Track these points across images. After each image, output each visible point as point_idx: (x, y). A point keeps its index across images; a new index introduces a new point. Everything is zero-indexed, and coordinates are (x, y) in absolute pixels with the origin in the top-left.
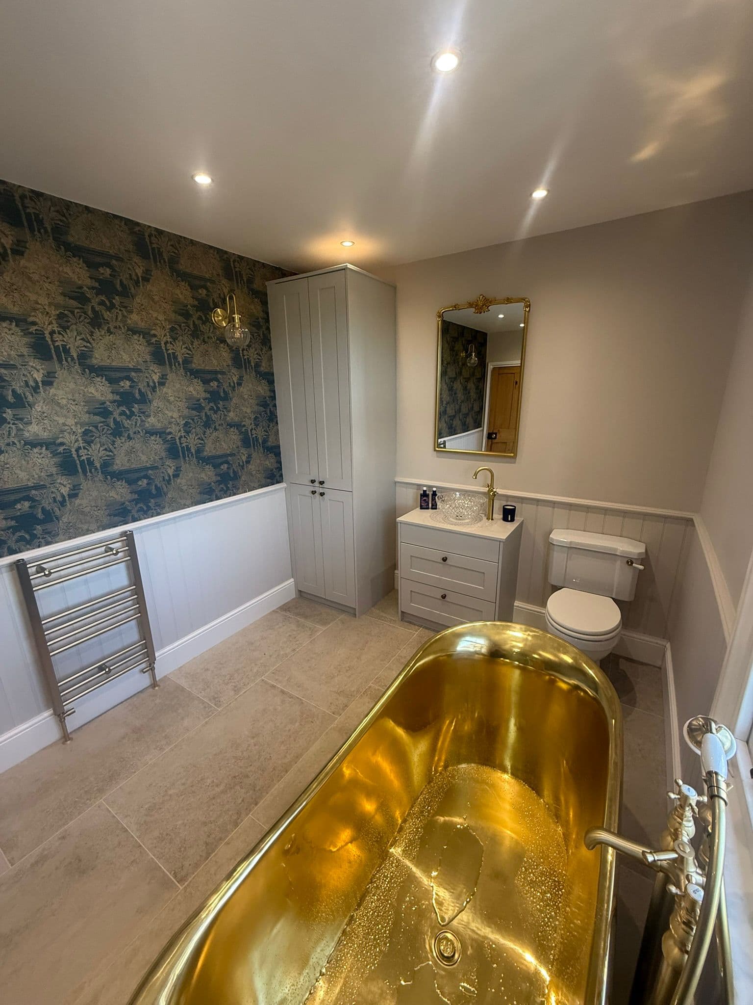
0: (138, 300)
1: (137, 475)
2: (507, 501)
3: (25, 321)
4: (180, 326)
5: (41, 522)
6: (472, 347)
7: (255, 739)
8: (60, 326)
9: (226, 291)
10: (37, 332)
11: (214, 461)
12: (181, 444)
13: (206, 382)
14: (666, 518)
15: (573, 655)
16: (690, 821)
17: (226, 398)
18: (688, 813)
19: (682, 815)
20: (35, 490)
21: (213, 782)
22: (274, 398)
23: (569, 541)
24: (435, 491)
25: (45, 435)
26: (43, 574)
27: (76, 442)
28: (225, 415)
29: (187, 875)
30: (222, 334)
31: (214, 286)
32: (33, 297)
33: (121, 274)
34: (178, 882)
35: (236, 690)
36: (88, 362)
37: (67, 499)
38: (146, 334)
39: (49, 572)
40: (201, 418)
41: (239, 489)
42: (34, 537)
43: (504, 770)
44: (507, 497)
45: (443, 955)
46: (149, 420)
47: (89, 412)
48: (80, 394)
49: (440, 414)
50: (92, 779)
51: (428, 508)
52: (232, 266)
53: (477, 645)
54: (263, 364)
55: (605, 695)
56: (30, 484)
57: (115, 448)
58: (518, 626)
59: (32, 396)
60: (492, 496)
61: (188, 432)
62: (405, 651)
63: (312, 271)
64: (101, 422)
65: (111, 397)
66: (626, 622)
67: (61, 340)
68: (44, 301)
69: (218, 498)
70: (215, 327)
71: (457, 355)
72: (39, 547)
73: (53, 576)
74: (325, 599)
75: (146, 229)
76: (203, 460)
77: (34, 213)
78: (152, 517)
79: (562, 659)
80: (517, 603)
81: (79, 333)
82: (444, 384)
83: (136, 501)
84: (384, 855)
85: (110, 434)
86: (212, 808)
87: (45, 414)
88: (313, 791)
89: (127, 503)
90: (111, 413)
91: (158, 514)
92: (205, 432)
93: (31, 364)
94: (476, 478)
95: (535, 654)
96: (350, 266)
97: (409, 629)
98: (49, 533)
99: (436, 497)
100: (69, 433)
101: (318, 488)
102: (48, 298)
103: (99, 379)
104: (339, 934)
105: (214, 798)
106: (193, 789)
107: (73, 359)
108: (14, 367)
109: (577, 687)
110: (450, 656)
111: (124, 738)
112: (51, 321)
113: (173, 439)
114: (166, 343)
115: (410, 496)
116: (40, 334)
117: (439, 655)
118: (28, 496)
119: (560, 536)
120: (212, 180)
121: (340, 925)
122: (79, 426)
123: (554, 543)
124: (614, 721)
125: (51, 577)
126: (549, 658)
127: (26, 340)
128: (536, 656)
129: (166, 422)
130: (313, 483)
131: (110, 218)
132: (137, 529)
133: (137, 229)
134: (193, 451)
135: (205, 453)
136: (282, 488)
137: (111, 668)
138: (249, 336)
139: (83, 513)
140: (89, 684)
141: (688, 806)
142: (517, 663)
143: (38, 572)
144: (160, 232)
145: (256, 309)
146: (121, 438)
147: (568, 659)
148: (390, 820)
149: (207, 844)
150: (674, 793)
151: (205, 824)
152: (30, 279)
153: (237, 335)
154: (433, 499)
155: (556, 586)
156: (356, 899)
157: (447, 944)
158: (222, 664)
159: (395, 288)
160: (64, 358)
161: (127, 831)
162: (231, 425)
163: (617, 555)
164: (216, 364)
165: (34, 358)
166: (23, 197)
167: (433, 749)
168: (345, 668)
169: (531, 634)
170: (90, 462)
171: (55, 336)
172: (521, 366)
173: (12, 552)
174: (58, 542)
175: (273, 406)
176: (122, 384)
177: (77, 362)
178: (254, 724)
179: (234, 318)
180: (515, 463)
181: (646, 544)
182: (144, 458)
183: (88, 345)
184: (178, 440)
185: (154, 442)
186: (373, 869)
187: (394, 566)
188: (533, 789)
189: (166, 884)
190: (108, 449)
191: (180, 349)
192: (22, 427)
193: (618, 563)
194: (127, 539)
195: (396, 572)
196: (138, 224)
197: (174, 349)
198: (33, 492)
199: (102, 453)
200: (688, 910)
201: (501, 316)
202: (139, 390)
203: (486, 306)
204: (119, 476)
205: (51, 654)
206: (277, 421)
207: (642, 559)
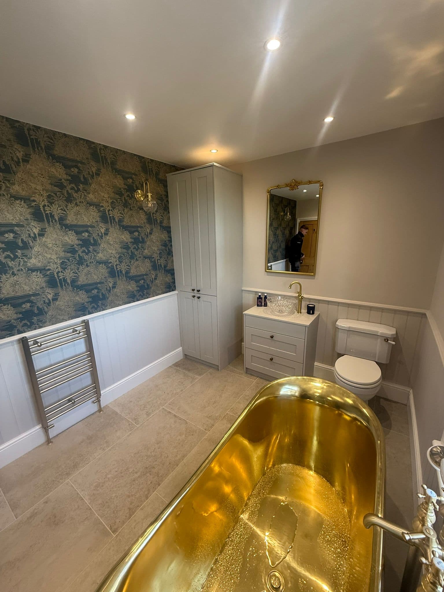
0: (93, 186)
1: (91, 287)
2: (310, 302)
3: (29, 199)
4: (117, 201)
5: (36, 315)
6: (287, 209)
7: (159, 445)
8: (49, 202)
9: (143, 180)
10: (36, 206)
11: (135, 279)
12: (117, 269)
13: (131, 233)
14: (408, 313)
15: (353, 399)
16: (432, 513)
17: (143, 242)
18: (431, 507)
19: (427, 508)
20: (33, 296)
21: (134, 470)
22: (170, 241)
23: (348, 326)
24: (266, 296)
25: (39, 265)
26: (37, 345)
27: (57, 269)
28: (142, 252)
29: (118, 528)
30: (141, 205)
31: (136, 177)
32: (33, 186)
33: (84, 172)
34: (112, 532)
35: (148, 414)
36: (64, 222)
37: (51, 301)
38: (97, 206)
39: (41, 344)
40: (128, 254)
41: (150, 295)
42: (32, 323)
43: (310, 468)
44: (310, 300)
45: (273, 587)
46: (99, 255)
47: (64, 251)
48: (59, 241)
49: (269, 249)
50: (63, 467)
51: (262, 306)
52: (147, 165)
53: (293, 391)
54: (165, 222)
55: (374, 425)
56: (31, 293)
57: (79, 272)
58: (318, 380)
59: (33, 242)
60: (300, 299)
61: (121, 262)
62: (248, 392)
63: (193, 167)
64: (71, 257)
65: (77, 242)
66: (384, 377)
67: (49, 210)
68: (39, 187)
69: (138, 300)
70: (137, 201)
71: (278, 214)
72: (35, 329)
73: (43, 346)
74: (200, 360)
75: (98, 145)
76: (129, 278)
77: (35, 138)
78: (100, 311)
79: (345, 401)
80: (316, 364)
81: (60, 206)
82: (271, 232)
83: (91, 302)
84: (237, 520)
85: (76, 264)
86: (133, 486)
87: (40, 253)
88: (193, 481)
89: (85, 303)
90: (77, 251)
91: (104, 310)
92: (130, 262)
93: (32, 224)
94: (291, 288)
95: (328, 397)
96: (215, 164)
97: (251, 379)
98: (41, 321)
99: (267, 300)
100: (53, 263)
101: (196, 293)
102: (42, 186)
103: (70, 232)
104: (209, 570)
105: (134, 481)
106: (122, 475)
107: (56, 221)
108: (22, 226)
109: (355, 419)
110: (276, 397)
111: (82, 442)
112: (44, 199)
113: (113, 266)
114: (109, 210)
115: (251, 299)
116: (37, 207)
117: (269, 396)
118: (29, 300)
119: (342, 323)
120: (136, 117)
121: (209, 564)
122: (59, 259)
123: (339, 328)
124: (379, 442)
125: (41, 347)
126: (337, 400)
127: (29, 210)
128: (329, 398)
129: (108, 256)
130: (193, 291)
131: (78, 140)
132: (90, 319)
133: (93, 146)
134: (124, 272)
135: (131, 274)
136: (175, 294)
137: (75, 400)
138: (157, 205)
139: (60, 309)
140: (63, 409)
141: (431, 503)
142: (317, 402)
143: (34, 344)
144: (106, 147)
145: (160, 189)
146: (83, 266)
147: (350, 401)
148: (240, 498)
149: (129, 509)
150: (421, 494)
151: (129, 496)
152: (32, 176)
153: (150, 205)
154: (265, 301)
155: (340, 354)
156: (219, 548)
157: (275, 579)
158: (140, 398)
159: (242, 176)
160: (51, 220)
161: (83, 499)
162: (145, 257)
163: (378, 335)
164: (137, 222)
165: (34, 221)
166: (29, 130)
167: (266, 454)
168: (212, 402)
169: (326, 384)
170: (65, 280)
171: (46, 208)
172: (318, 220)
173: (20, 332)
174: (46, 326)
175: (170, 246)
176: (83, 234)
177: (58, 222)
178: (158, 435)
179: (148, 196)
180: (314, 279)
181: (396, 329)
182: (95, 277)
183: (65, 212)
184: (115, 267)
185: (101, 268)
186: (229, 529)
187: (242, 340)
188: (328, 481)
189: (105, 533)
190: (75, 272)
191: (116, 214)
192: (26, 260)
193: (379, 340)
194: (85, 325)
195: (243, 343)
196: (93, 143)
197: (113, 214)
198: (32, 298)
199: (72, 274)
200: (433, 574)
201: (305, 191)
202: (93, 238)
203: (296, 186)
204: (81, 288)
205: (41, 392)
206: (172, 255)
207: (394, 338)
